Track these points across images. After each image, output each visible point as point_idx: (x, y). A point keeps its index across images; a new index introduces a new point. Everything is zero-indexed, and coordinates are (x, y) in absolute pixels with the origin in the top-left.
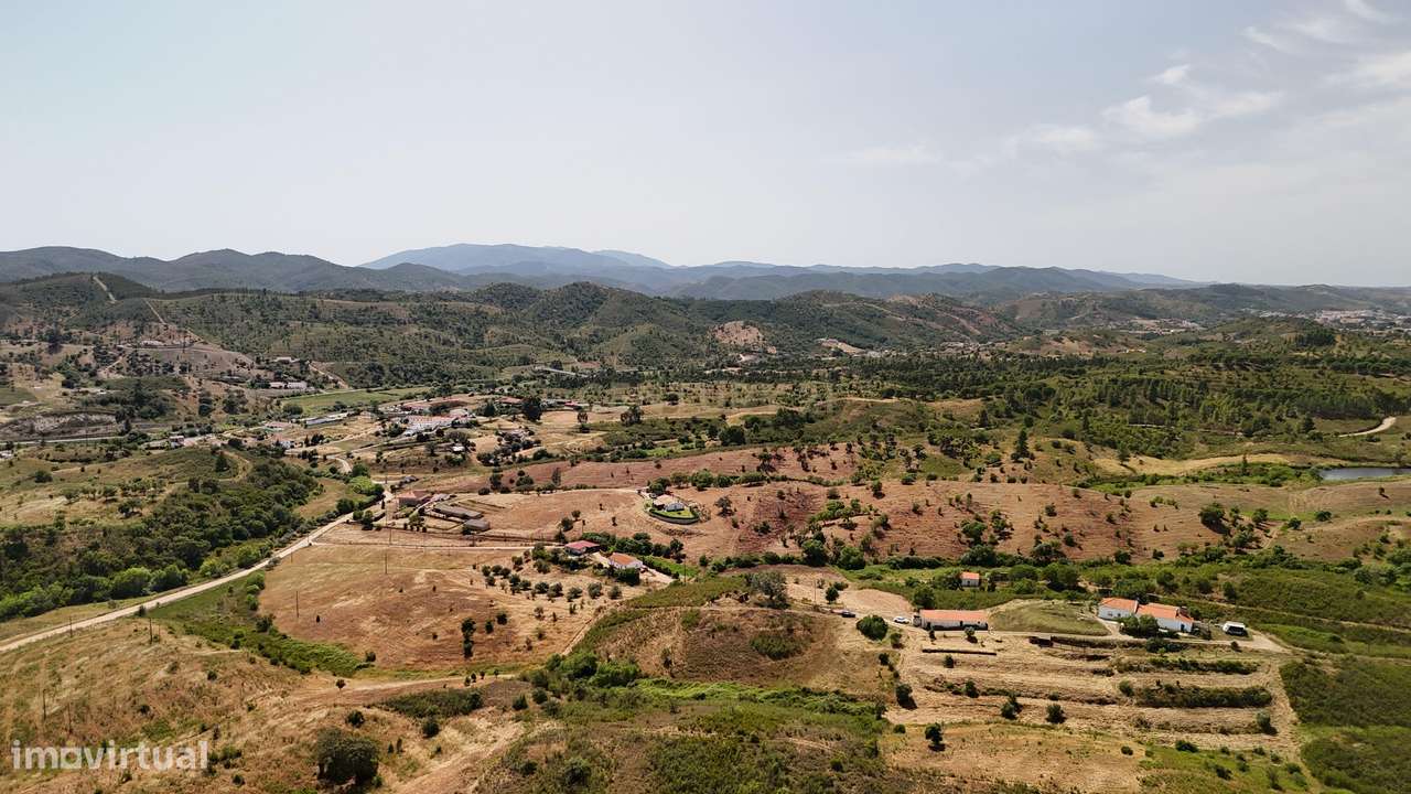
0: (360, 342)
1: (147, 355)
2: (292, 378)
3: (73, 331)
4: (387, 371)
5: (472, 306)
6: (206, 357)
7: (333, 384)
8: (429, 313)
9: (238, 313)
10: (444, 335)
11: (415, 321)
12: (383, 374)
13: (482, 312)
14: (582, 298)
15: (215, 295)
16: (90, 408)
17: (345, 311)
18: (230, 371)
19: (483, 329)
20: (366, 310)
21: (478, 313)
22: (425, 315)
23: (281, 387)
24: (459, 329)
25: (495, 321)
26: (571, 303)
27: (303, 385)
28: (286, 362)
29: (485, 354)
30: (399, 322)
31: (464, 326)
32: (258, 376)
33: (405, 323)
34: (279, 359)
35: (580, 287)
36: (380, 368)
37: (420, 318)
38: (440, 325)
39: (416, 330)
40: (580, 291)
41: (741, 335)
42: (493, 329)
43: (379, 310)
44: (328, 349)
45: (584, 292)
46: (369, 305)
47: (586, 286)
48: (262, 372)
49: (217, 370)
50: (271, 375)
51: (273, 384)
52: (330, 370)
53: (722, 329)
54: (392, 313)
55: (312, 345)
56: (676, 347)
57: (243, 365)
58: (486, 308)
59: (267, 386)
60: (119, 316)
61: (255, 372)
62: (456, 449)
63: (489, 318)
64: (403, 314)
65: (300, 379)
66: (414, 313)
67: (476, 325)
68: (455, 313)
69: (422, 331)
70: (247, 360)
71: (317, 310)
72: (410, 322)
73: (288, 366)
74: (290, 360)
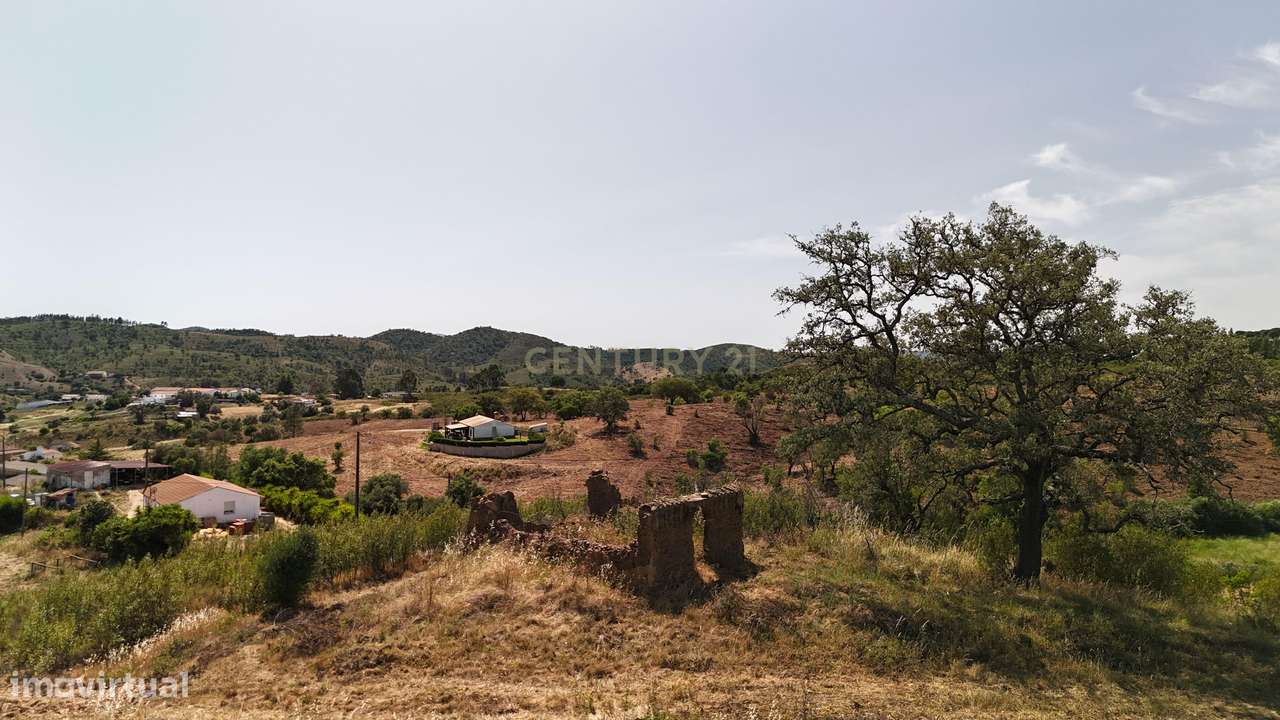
0: (209, 364)
8: (308, 348)
9: (78, 338)
10: (318, 366)
11: (290, 354)
13: (368, 347)
14: (483, 342)
17: (212, 342)
18: (17, 384)
19: (366, 363)
20: (236, 343)
21: (363, 348)
22: (302, 349)
24: (338, 363)
25: (381, 355)
26: (470, 347)
28: (98, 377)
30: (271, 355)
31: (346, 359)
32: (50, 388)
33: (277, 356)
34: (89, 373)
35: (481, 331)
37: (297, 352)
38: (318, 358)
39: (288, 362)
40: (481, 336)
41: (650, 374)
42: (377, 363)
43: (251, 343)
45: (486, 336)
47: (489, 330)
48: (56, 386)
49: (3, 381)
50: (67, 387)
51: (65, 397)
53: (630, 370)
54: (264, 346)
55: (146, 364)
56: (580, 381)
57: (40, 377)
58: (373, 344)
61: (47, 384)
63: (373, 353)
64: (279, 348)
65: (102, 391)
66: (290, 346)
67: (359, 360)
68: (337, 348)
69: (294, 362)
70: (47, 373)
71: (179, 341)
72: (283, 355)
73: (99, 381)
74: (105, 374)
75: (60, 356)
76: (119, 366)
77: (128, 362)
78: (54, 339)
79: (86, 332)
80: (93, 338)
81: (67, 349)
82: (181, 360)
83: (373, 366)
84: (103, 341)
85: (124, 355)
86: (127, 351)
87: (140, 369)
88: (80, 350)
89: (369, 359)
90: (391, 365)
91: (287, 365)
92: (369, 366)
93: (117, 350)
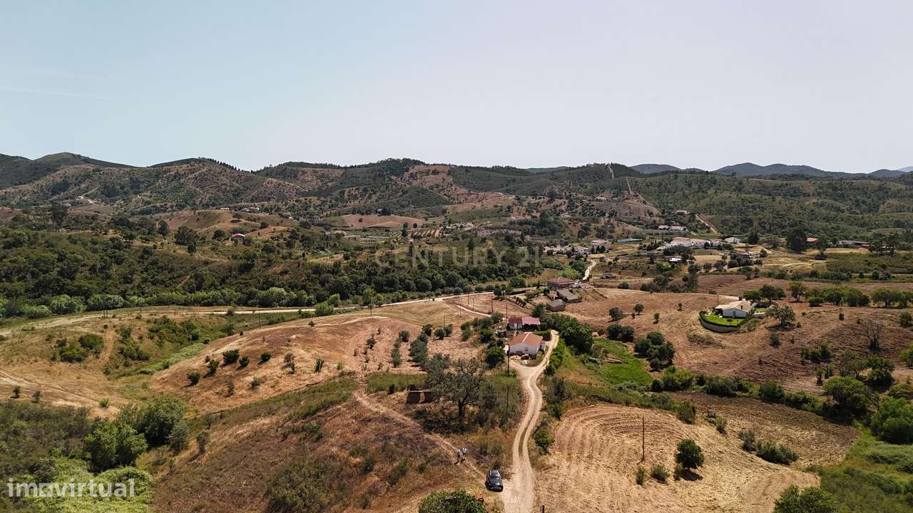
0: (751, 204)
1: (593, 205)
2: (678, 224)
3: (572, 193)
4: (756, 223)
5: (877, 183)
6: (629, 208)
7: (707, 230)
9: (680, 184)
10: (837, 204)
11: (819, 194)
12: (752, 226)
13: (885, 188)
15: (671, 175)
16: (512, 226)
17: (764, 186)
18: (639, 218)
19: (881, 202)
21: (880, 188)
22: (831, 191)
23: (664, 229)
24: (857, 201)
25: (896, 195)
27: (681, 229)
28: (682, 214)
29: (863, 218)
30: (804, 195)
31: (865, 198)
32: (655, 221)
33: (809, 196)
34: (678, 211)
36: (751, 221)
37: (825, 192)
38: (841, 197)
42: (891, 201)
43: (792, 186)
44: (723, 208)
46: (785, 182)
48: (657, 219)
49: (632, 217)
50: (663, 221)
51: (661, 227)
52: (709, 221)
54: (801, 188)
57: (651, 214)
59: (656, 228)
60: (608, 187)
61: (654, 218)
62: (673, 260)
63: (890, 193)
64: (810, 188)
65: (682, 224)
66: (820, 188)
67: (875, 199)
68: (858, 189)
69: (820, 201)
70: (655, 211)
71: (742, 186)
72: (813, 195)
73: (682, 217)
74: (686, 212)
75: (670, 197)
76: (698, 206)
77: (703, 203)
78: (668, 186)
79: (686, 182)
80: (690, 185)
81: (674, 193)
82: (734, 202)
83: (886, 204)
84: (695, 187)
85: (704, 198)
86: (705, 195)
87: (707, 210)
88: (680, 193)
89: (883, 199)
90: (903, 203)
91: (814, 203)
92: (884, 203)
93: (700, 194)
